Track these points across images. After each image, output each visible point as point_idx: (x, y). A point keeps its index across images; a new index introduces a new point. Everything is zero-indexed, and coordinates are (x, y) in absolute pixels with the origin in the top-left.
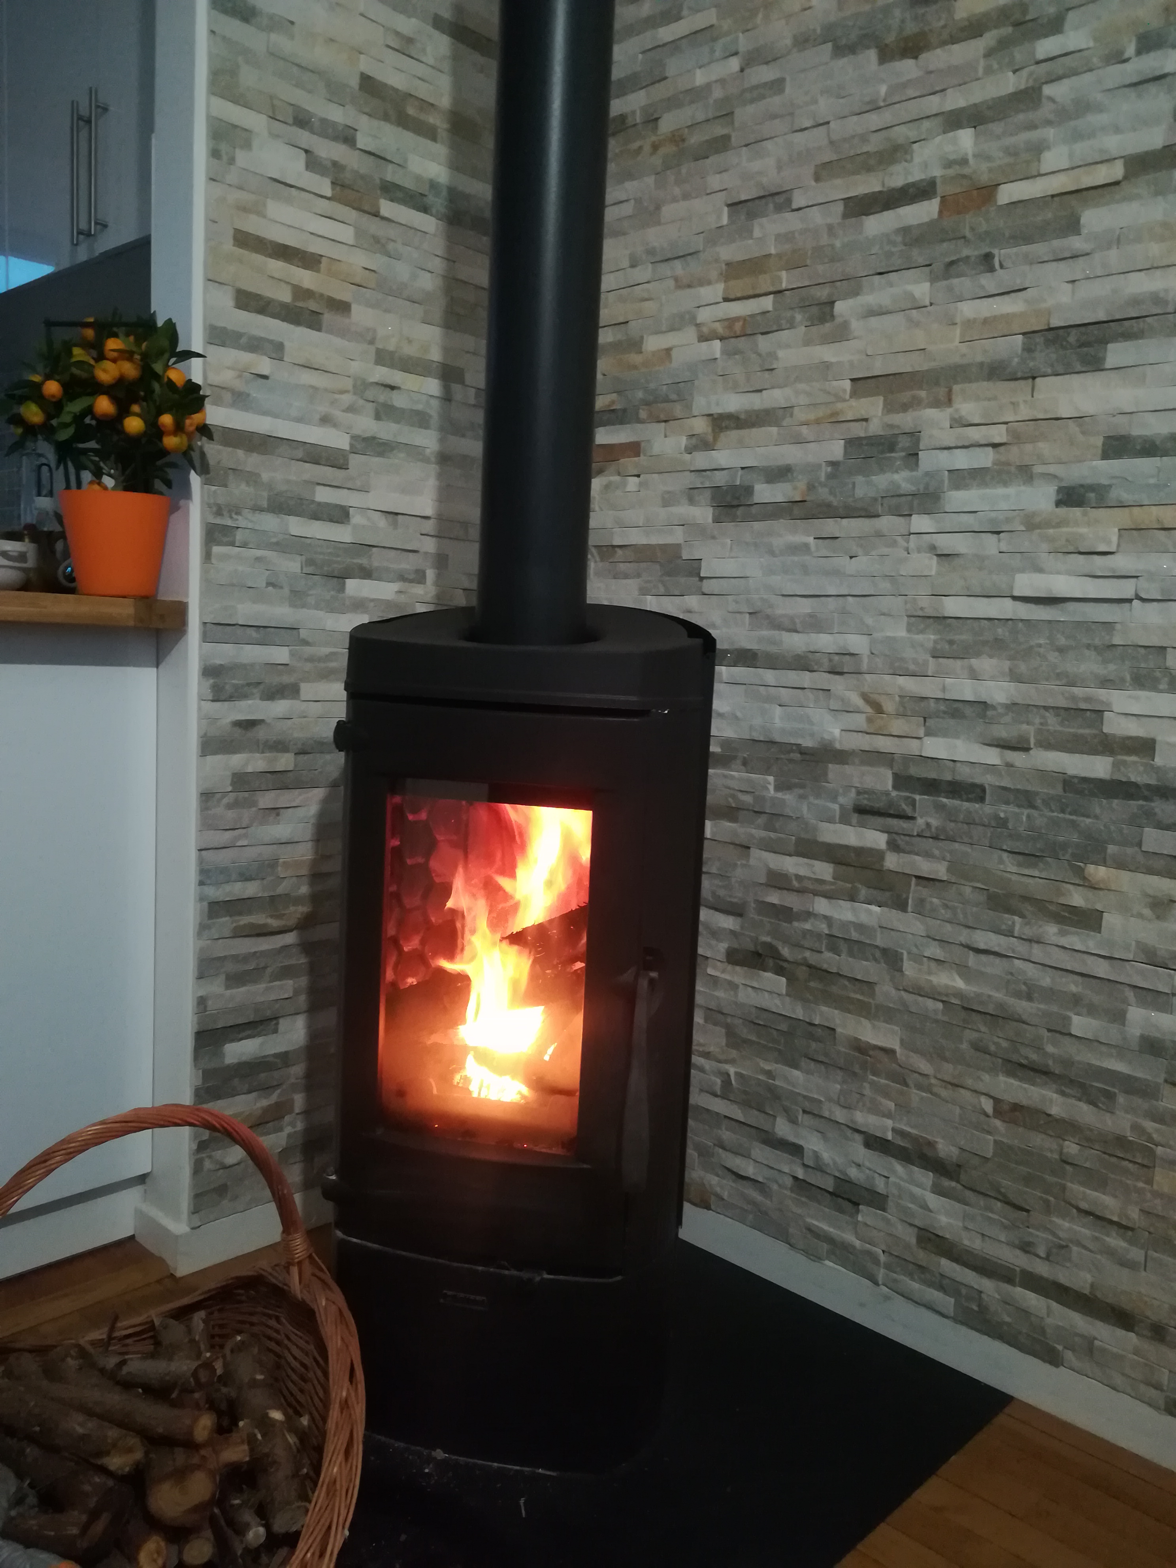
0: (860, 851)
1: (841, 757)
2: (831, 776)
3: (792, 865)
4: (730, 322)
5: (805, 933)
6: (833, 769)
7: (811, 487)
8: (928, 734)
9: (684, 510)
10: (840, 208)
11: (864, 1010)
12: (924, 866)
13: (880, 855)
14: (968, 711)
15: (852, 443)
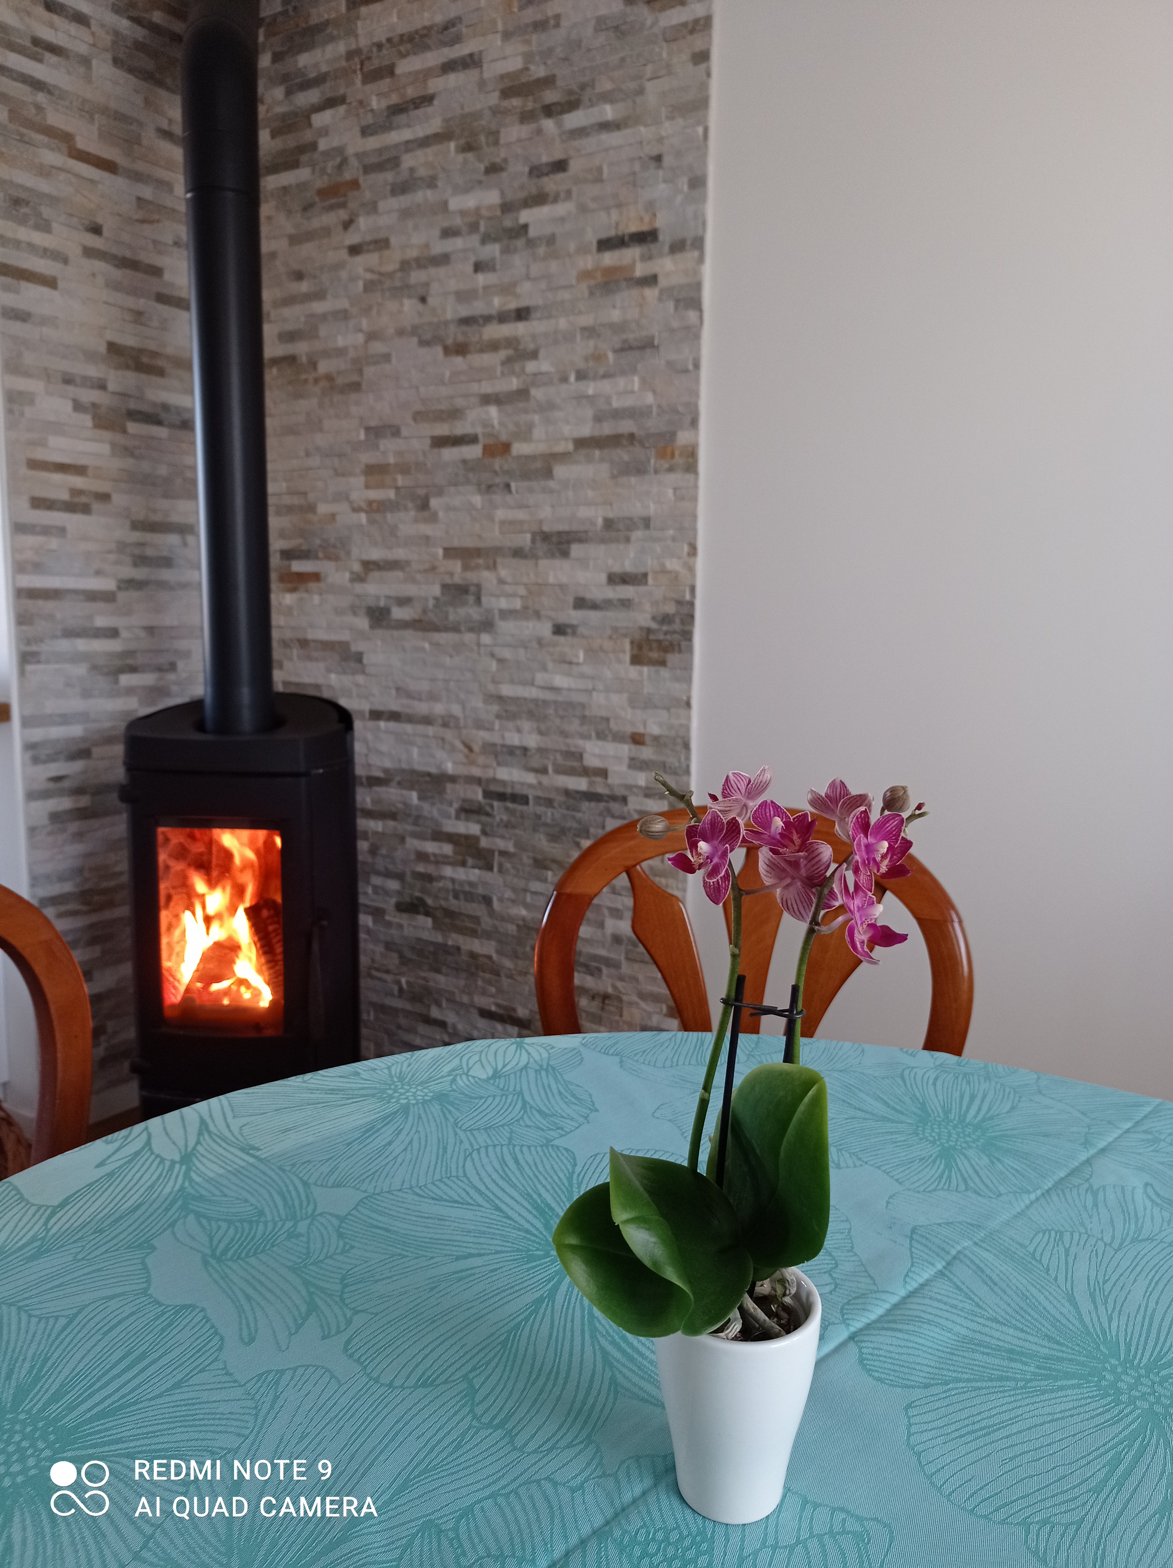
0: (467, 837)
1: (453, 779)
2: (449, 791)
3: (430, 847)
4: (370, 503)
5: (440, 889)
6: (449, 786)
7: (425, 612)
8: (499, 764)
9: (350, 619)
10: (428, 442)
11: (473, 933)
12: (501, 844)
13: (476, 839)
14: (518, 752)
15: (445, 587)
